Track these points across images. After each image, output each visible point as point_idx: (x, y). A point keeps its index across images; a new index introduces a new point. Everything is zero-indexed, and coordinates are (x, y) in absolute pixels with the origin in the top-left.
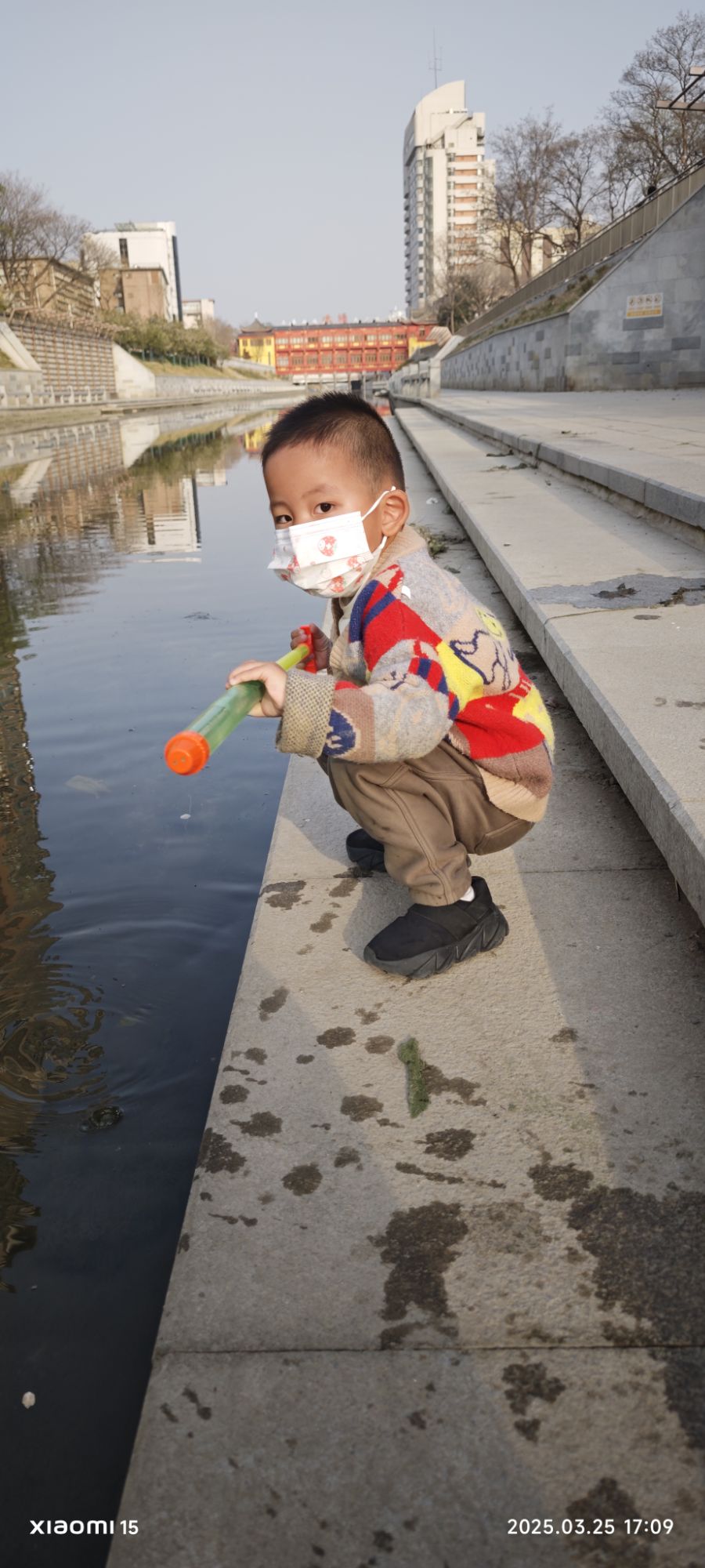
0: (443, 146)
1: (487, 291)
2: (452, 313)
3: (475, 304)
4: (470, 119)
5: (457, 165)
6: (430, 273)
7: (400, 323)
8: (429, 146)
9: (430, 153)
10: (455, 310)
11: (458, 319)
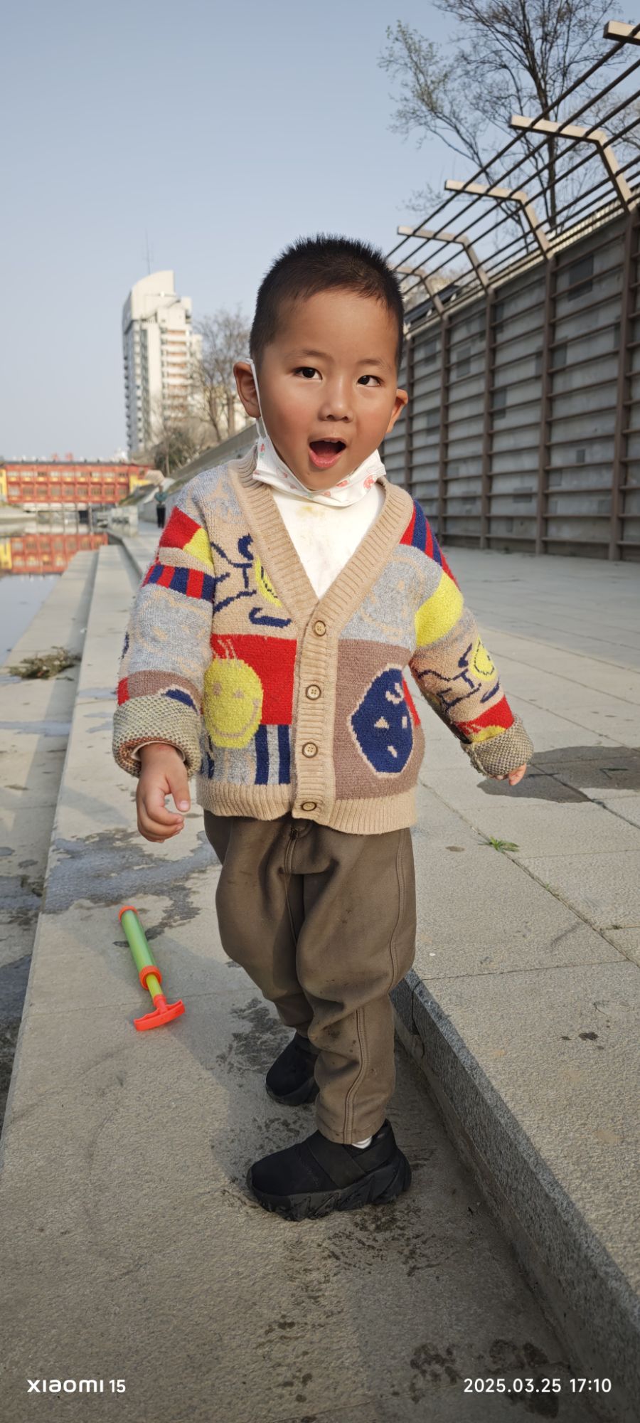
0: (156, 320)
1: (197, 441)
2: (167, 458)
3: (187, 451)
4: (178, 301)
5: (168, 337)
6: (147, 422)
7: (122, 464)
8: (144, 320)
9: (145, 325)
10: (170, 456)
11: (173, 463)
